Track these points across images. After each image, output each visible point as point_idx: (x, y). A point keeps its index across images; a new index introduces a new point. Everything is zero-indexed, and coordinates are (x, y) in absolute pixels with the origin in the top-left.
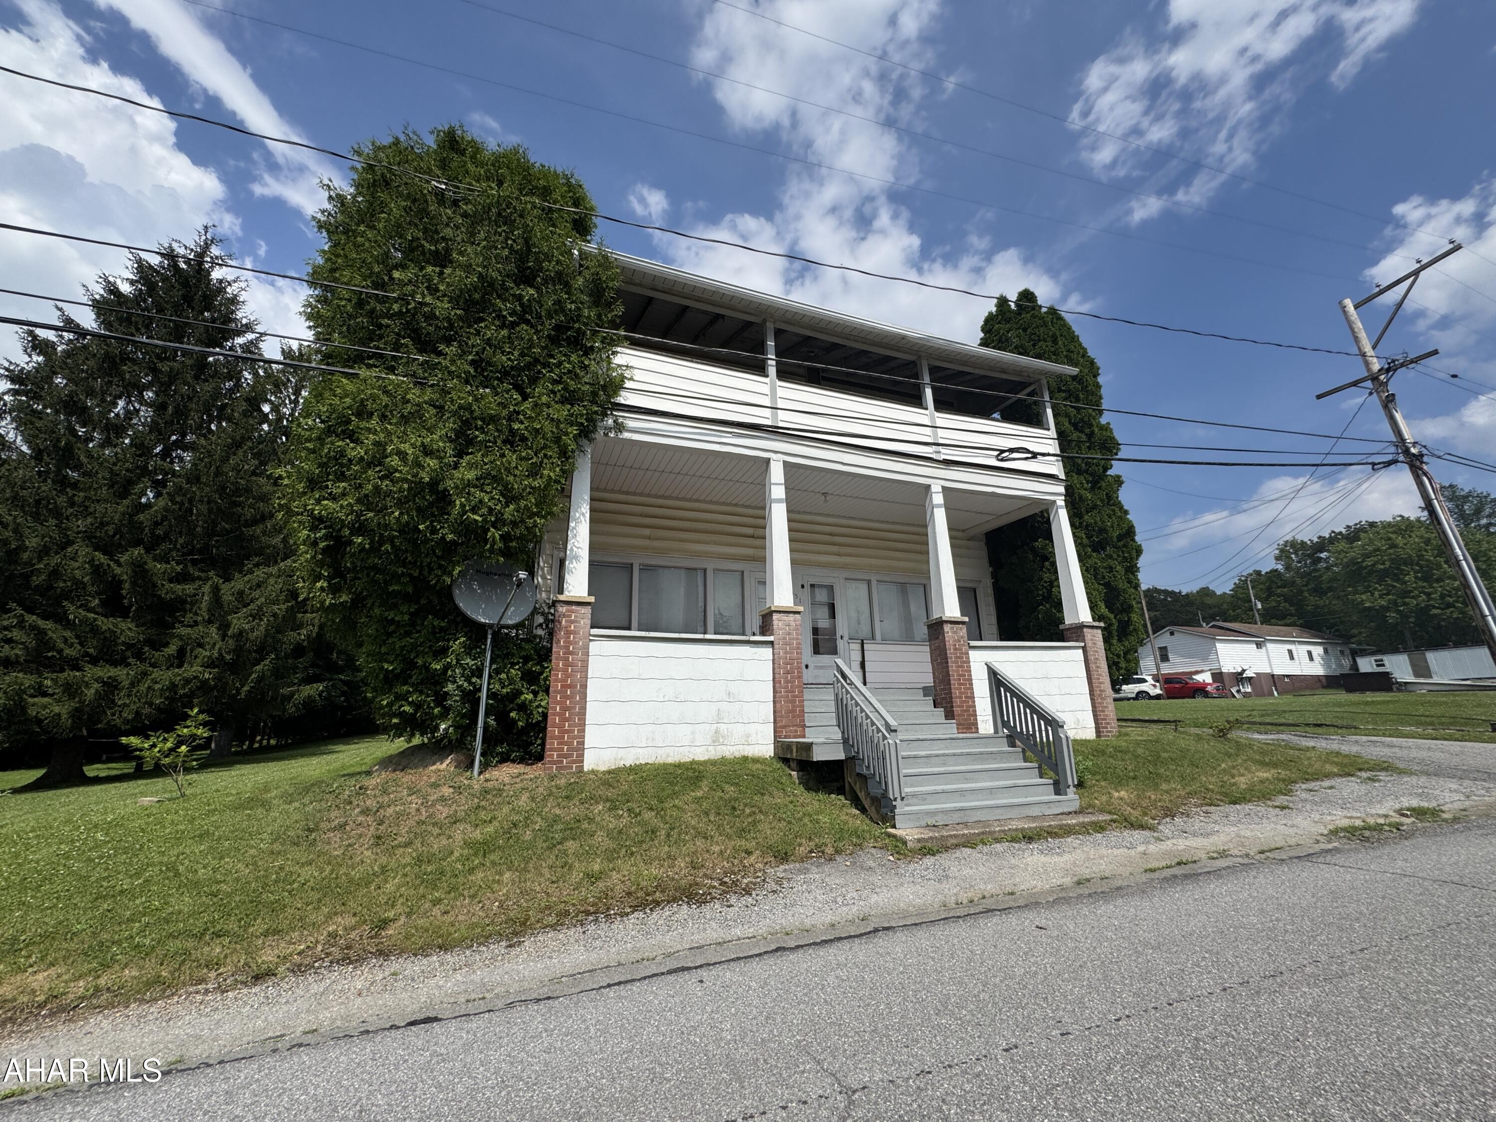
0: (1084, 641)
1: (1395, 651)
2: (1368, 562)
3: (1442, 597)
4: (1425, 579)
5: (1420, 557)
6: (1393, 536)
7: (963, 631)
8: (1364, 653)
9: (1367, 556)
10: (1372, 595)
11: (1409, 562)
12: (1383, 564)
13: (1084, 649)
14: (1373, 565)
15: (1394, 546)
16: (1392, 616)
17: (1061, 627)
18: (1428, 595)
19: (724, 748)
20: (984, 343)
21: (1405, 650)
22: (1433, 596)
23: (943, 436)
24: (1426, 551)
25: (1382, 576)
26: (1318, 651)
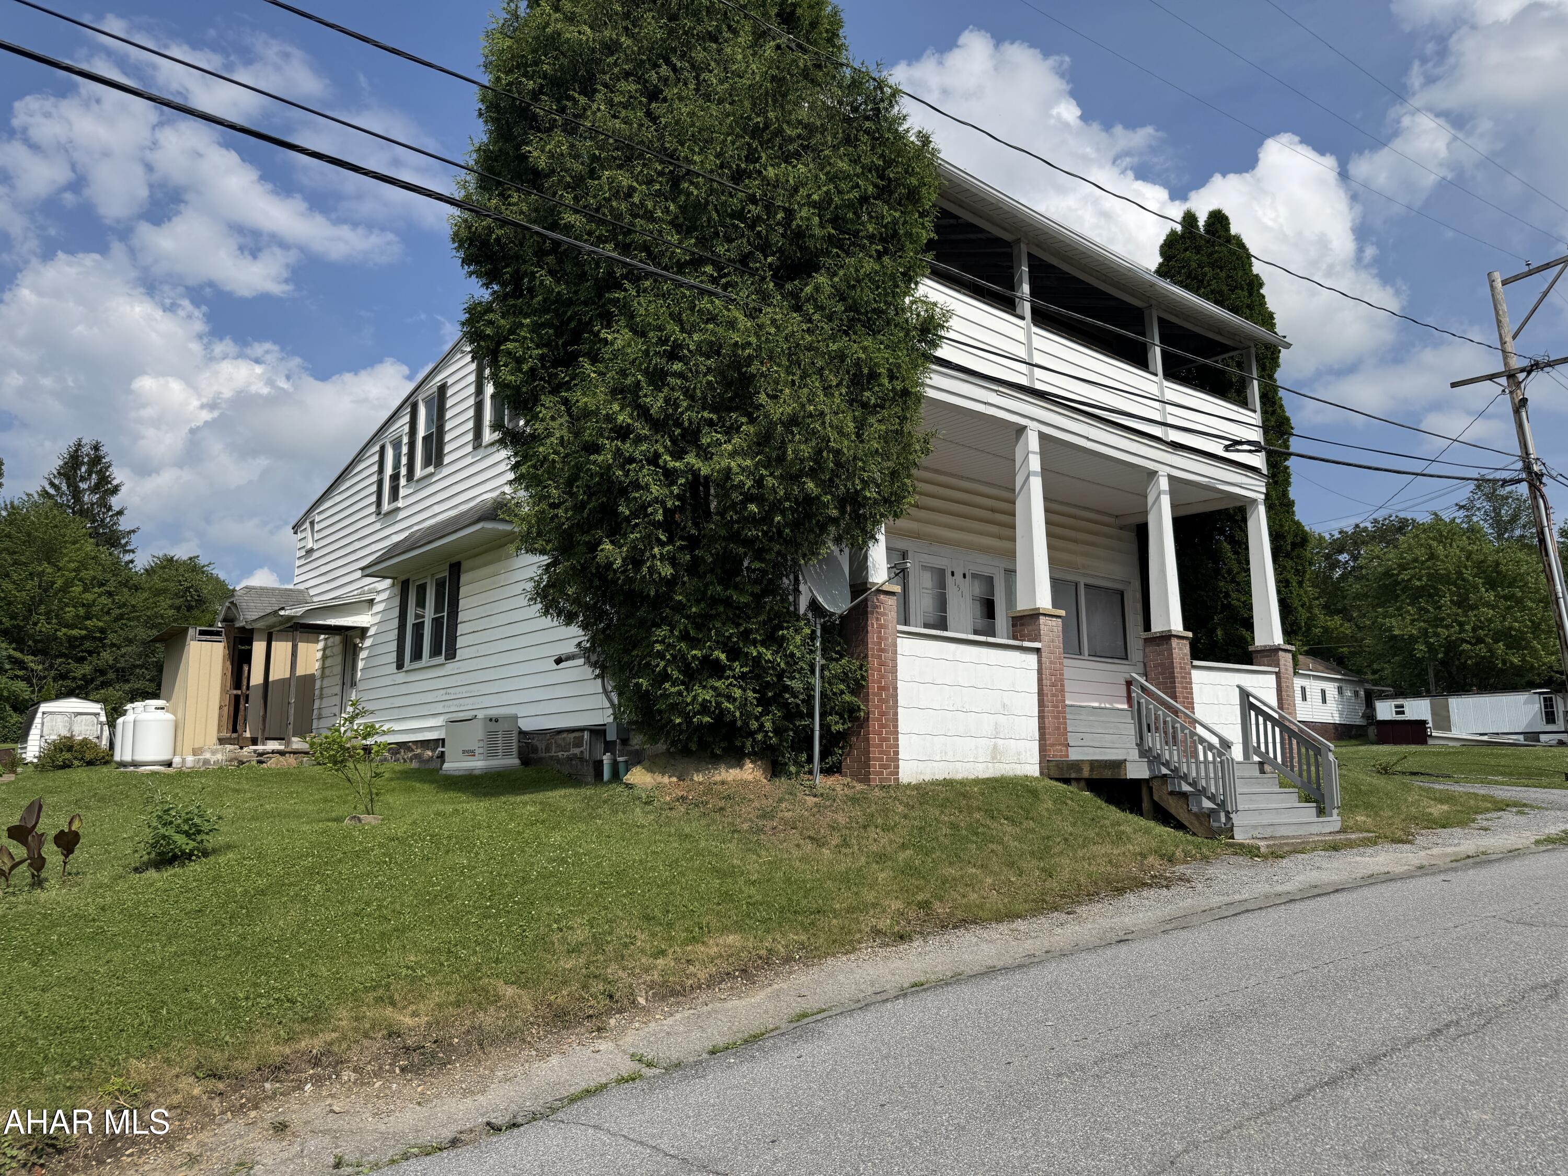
0: (1278, 665)
1: (1417, 695)
2: (1405, 576)
3: (1474, 630)
4: (1459, 604)
5: (1460, 573)
6: (1435, 544)
7: (1187, 650)
8: (1383, 696)
9: (1403, 567)
10: (1404, 619)
11: (1446, 579)
12: (1420, 579)
13: (1278, 675)
14: (1409, 580)
15: (1432, 556)
16: (1421, 648)
17: (1251, 648)
18: (1461, 625)
19: (1001, 765)
21: (1428, 694)
22: (1467, 627)
23: (1175, 416)
24: (1466, 567)
25: (1416, 595)
26: (1331, 689)
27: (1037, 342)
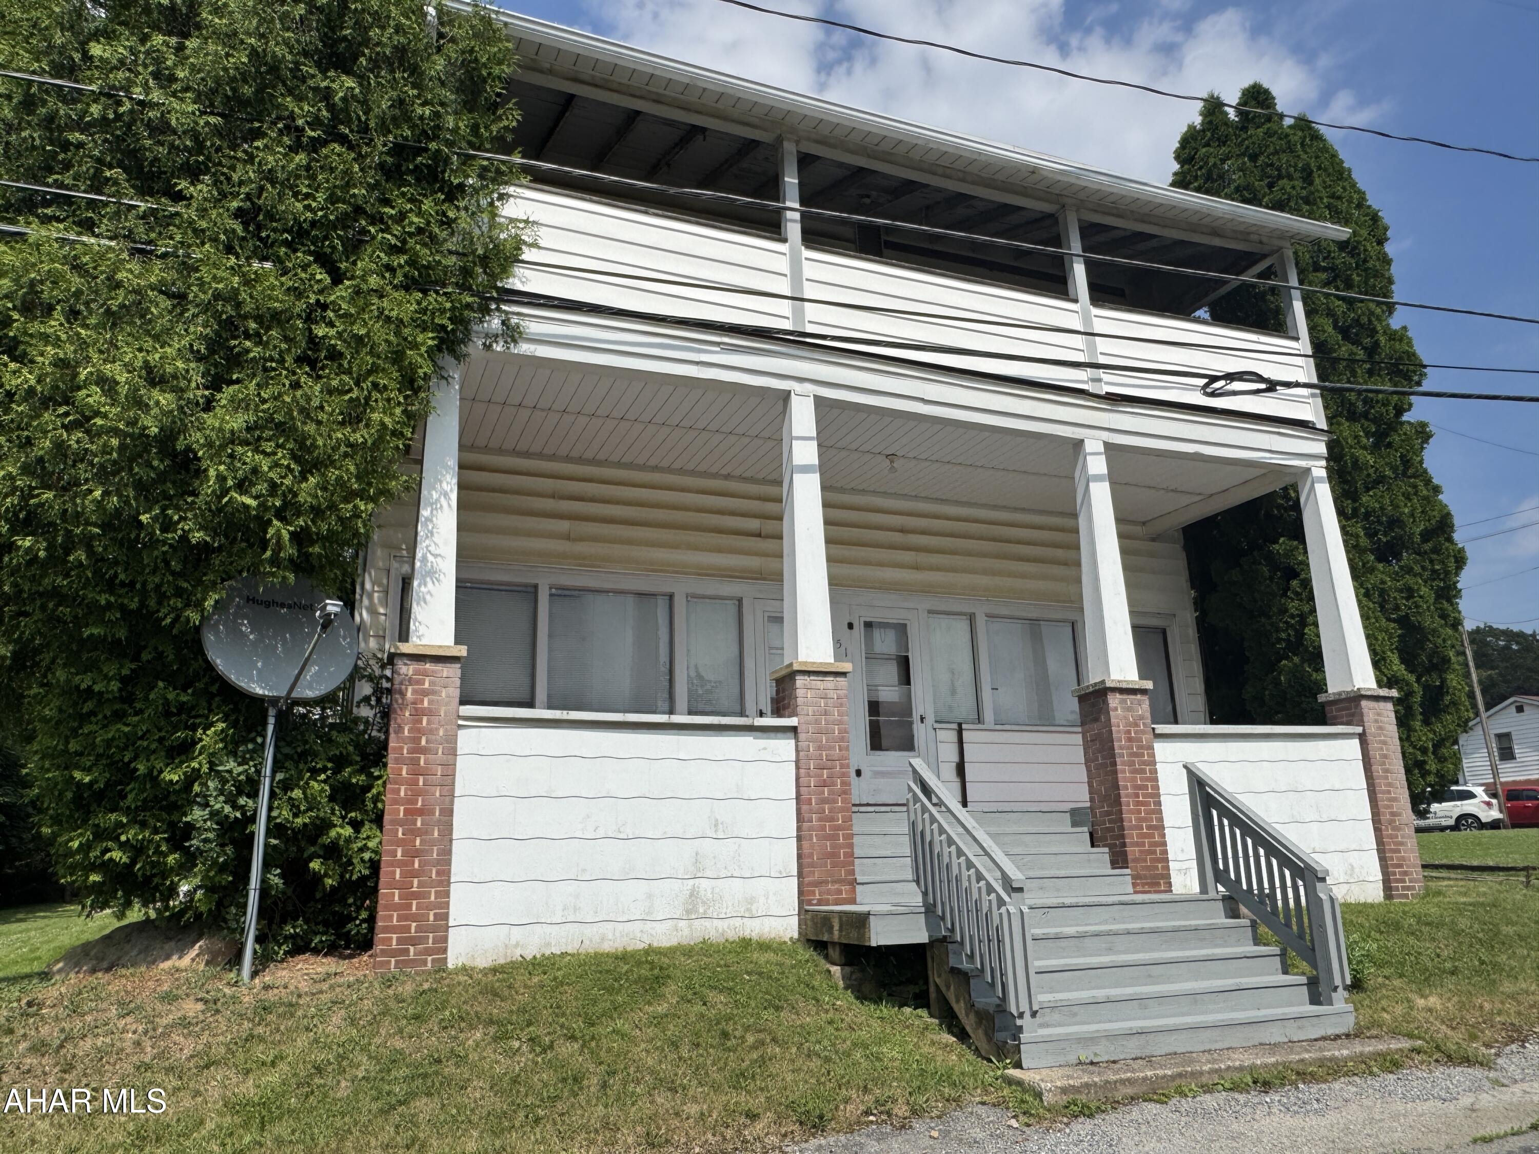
0: (1361, 723)
7: (1144, 707)
13: (1362, 737)
17: (1322, 698)
19: (707, 923)
20: (1180, 182)
23: (1107, 351)
27: (809, 270)
